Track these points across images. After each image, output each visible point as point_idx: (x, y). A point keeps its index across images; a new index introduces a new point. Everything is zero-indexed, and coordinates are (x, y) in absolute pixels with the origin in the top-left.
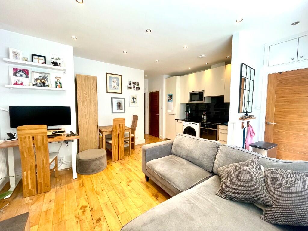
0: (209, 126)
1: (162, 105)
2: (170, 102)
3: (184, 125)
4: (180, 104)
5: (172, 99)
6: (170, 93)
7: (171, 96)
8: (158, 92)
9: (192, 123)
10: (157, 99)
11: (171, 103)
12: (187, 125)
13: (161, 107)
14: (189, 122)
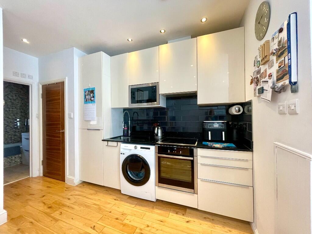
0: (175, 150)
1: (72, 110)
2: (90, 105)
3: (122, 151)
4: (113, 109)
5: (93, 97)
6: (90, 86)
7: (92, 92)
8: (63, 83)
9: (139, 146)
10: (59, 99)
11: (92, 107)
12: (128, 151)
13: (70, 115)
14: (133, 146)
